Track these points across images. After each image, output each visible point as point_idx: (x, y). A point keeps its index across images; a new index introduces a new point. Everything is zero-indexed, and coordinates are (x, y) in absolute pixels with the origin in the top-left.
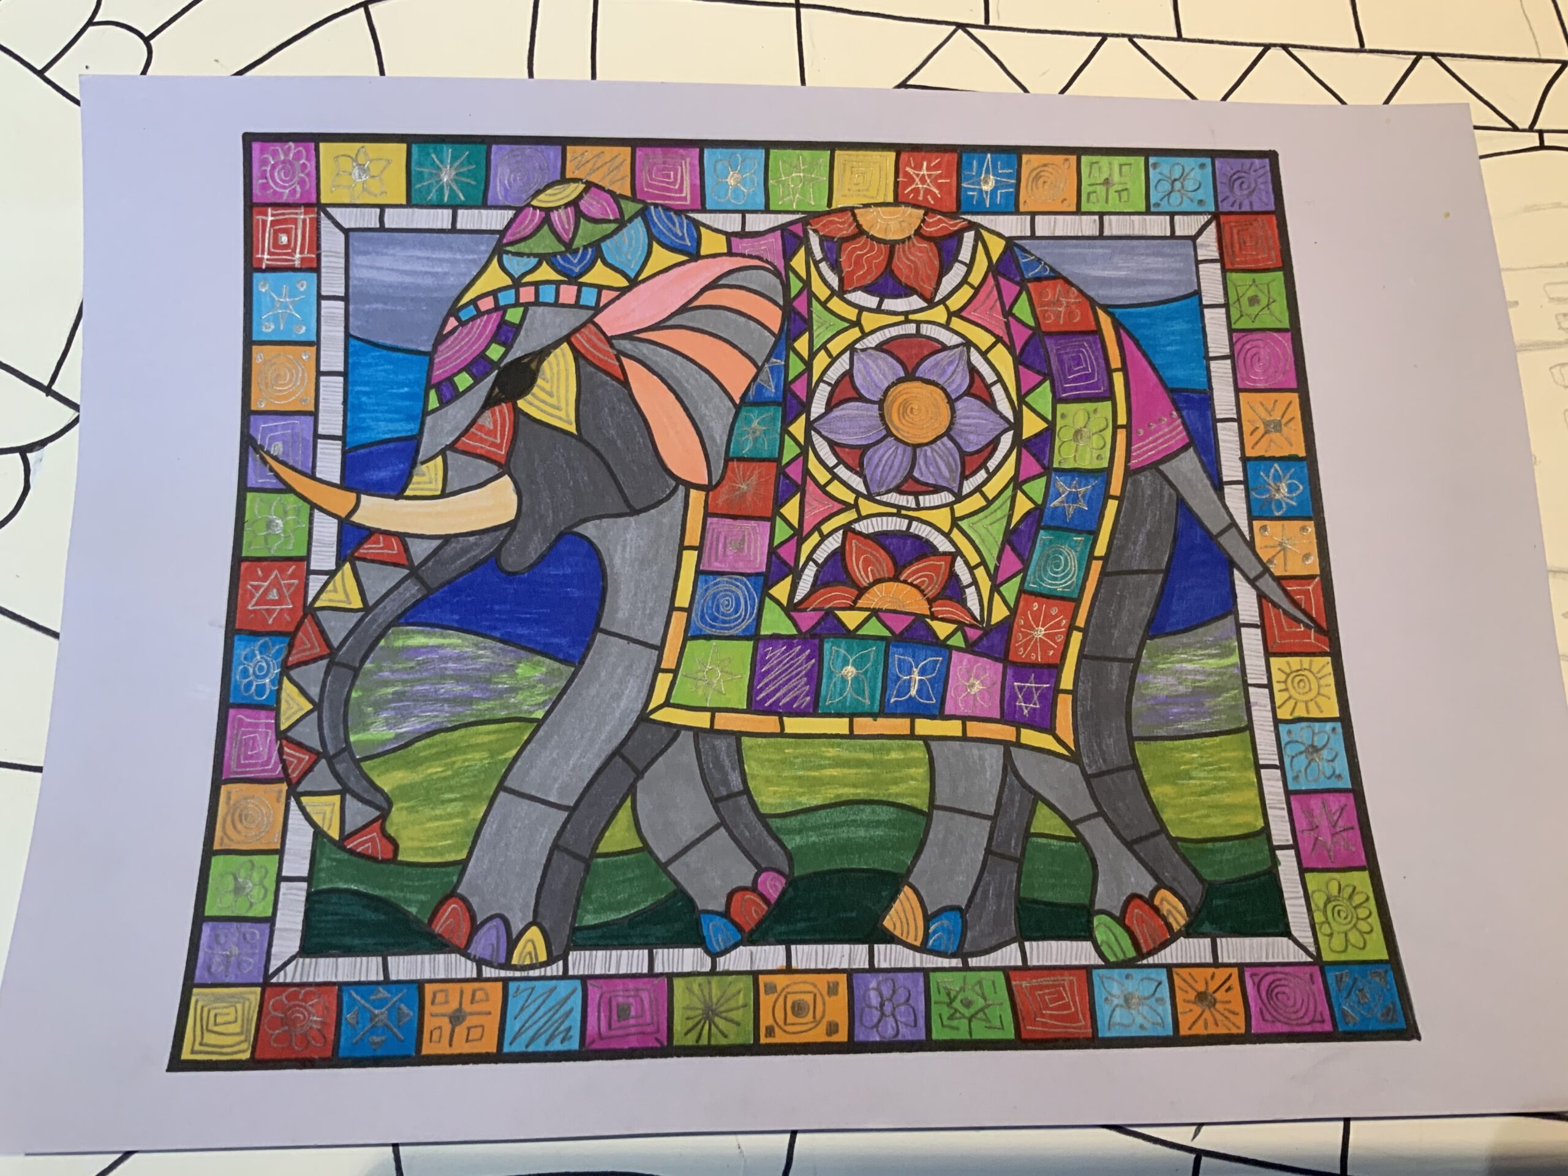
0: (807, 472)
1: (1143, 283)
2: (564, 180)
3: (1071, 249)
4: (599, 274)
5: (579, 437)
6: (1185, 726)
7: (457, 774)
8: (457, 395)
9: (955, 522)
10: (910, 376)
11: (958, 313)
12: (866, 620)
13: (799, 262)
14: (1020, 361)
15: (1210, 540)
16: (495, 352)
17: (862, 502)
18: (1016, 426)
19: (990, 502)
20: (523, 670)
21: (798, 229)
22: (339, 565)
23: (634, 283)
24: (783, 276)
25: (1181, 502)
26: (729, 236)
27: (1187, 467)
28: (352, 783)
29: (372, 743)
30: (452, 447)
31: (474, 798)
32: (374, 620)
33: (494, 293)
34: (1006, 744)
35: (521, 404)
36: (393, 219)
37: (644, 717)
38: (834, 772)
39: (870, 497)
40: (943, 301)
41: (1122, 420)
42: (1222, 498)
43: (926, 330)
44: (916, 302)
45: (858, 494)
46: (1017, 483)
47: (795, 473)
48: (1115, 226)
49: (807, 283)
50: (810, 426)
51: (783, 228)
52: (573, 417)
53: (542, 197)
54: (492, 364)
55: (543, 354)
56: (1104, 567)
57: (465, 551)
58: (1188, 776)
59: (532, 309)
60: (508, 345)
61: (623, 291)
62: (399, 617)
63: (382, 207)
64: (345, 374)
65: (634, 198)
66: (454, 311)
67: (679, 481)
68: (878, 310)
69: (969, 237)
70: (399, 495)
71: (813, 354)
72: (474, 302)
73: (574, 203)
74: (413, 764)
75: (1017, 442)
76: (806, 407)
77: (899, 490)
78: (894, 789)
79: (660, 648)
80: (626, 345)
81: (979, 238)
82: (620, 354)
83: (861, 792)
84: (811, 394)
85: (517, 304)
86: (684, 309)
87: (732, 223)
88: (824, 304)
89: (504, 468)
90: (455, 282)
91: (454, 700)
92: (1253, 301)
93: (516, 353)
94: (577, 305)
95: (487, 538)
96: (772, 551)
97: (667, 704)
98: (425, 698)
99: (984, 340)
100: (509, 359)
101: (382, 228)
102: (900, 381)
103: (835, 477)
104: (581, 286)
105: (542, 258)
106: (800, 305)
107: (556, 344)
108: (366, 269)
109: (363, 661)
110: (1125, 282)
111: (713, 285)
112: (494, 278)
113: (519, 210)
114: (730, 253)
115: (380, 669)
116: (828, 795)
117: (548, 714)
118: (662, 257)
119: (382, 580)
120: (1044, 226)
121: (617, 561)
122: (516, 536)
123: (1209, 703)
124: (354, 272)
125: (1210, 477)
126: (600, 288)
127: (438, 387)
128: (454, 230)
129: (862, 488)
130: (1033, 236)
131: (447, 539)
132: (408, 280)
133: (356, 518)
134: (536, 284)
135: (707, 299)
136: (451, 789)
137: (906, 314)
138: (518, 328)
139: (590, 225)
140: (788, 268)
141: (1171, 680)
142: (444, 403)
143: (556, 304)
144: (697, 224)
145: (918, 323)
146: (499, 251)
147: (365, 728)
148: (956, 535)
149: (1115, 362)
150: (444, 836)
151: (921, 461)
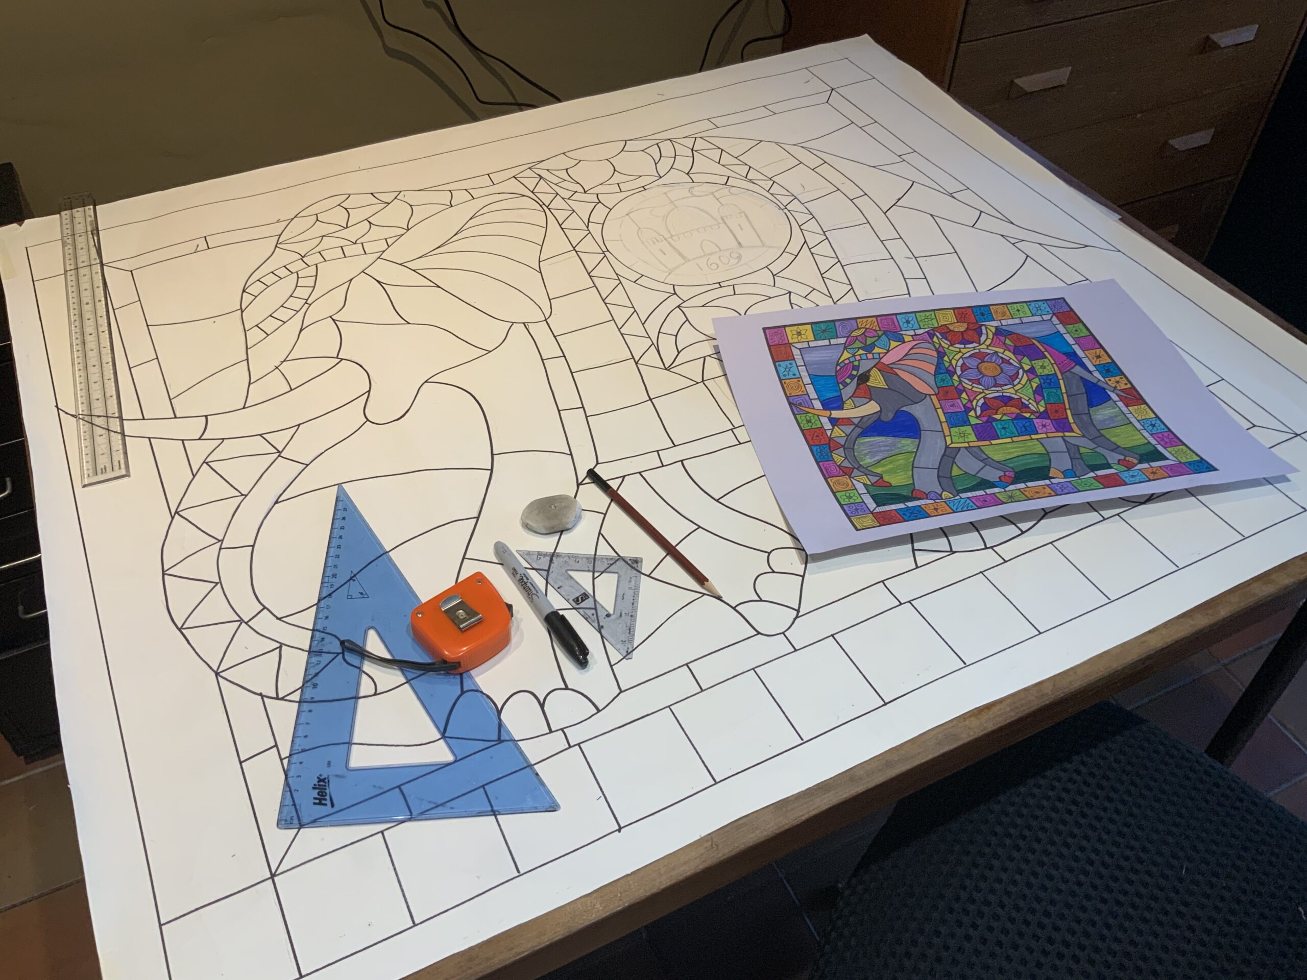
0: (964, 387)
1: (1041, 332)
2: (858, 328)
3: (1015, 327)
4: (876, 350)
5: (889, 389)
6: (1111, 425)
7: (897, 467)
8: (847, 385)
9: (1016, 391)
10: (983, 362)
11: (989, 345)
12: (1002, 417)
13: (935, 339)
14: (1014, 353)
15: (1095, 385)
16: (854, 373)
17: (985, 391)
18: (1022, 368)
19: (1024, 386)
20: (903, 442)
21: (932, 332)
22: (833, 428)
23: (888, 351)
24: (933, 343)
25: (1081, 377)
26: (912, 336)
27: (1078, 369)
28: (867, 473)
29: (867, 463)
30: (852, 396)
31: (907, 470)
32: (851, 438)
33: (848, 359)
34: (1062, 437)
35: (868, 383)
36: (812, 344)
37: (947, 447)
38: (1014, 450)
39: (987, 389)
40: (983, 343)
41: (1053, 362)
42: (1093, 375)
43: (982, 350)
44: (975, 345)
45: (983, 390)
46: (1030, 380)
47: (960, 387)
48: (1025, 320)
49: (940, 344)
50: (959, 377)
51: (927, 332)
52: (885, 384)
53: (853, 333)
54: (855, 376)
55: (869, 371)
56: (1067, 395)
57: (870, 418)
58: (1119, 435)
59: (861, 361)
60: (858, 371)
61: (886, 353)
62: (858, 436)
63: (808, 342)
64: (812, 383)
65: (880, 330)
66: (838, 364)
67: (926, 394)
68: (965, 348)
69: (983, 328)
70: (842, 409)
71: (951, 361)
72: (843, 361)
73: (864, 333)
74: (884, 466)
75: (1024, 371)
76: (955, 372)
77: (994, 386)
78: (1034, 451)
79: (943, 431)
80: (893, 366)
81: (986, 328)
82: (892, 368)
83: (1024, 453)
84: (955, 369)
85: (856, 360)
86: (906, 355)
87: (912, 333)
88: (948, 348)
89: (871, 399)
90: (835, 358)
91: (887, 451)
92: (1076, 331)
93: (861, 372)
94: (873, 358)
95: (875, 415)
96: (964, 406)
97: (952, 443)
98: (878, 451)
99: (1002, 351)
100: (859, 374)
101: (809, 347)
102: (980, 363)
103: (973, 387)
104: (873, 353)
105: (859, 348)
106: (941, 349)
107: (872, 368)
108: (809, 357)
109: (854, 446)
110: (1036, 332)
111: (912, 348)
112: (846, 355)
113: (848, 337)
114: (914, 340)
115: (859, 448)
116: (1015, 455)
117: (917, 450)
118: (894, 344)
119: (848, 429)
120: (1004, 323)
121: (917, 414)
122: (883, 414)
123: (1116, 419)
124: (805, 359)
125: (1086, 371)
126: (879, 353)
127: (841, 383)
128: (830, 345)
129: (983, 388)
130: (1002, 325)
131: (862, 417)
132: (821, 359)
133: (832, 416)
134: (860, 355)
135: (912, 352)
136: (899, 469)
137: (974, 347)
138: (859, 366)
139: (870, 339)
140: (933, 342)
141: (1101, 416)
142: (845, 387)
143: (867, 359)
144: (902, 334)
145: (979, 349)
146: (845, 348)
147: (864, 460)
148: (1018, 394)
149: (1043, 350)
150: (903, 479)
151: (997, 379)
